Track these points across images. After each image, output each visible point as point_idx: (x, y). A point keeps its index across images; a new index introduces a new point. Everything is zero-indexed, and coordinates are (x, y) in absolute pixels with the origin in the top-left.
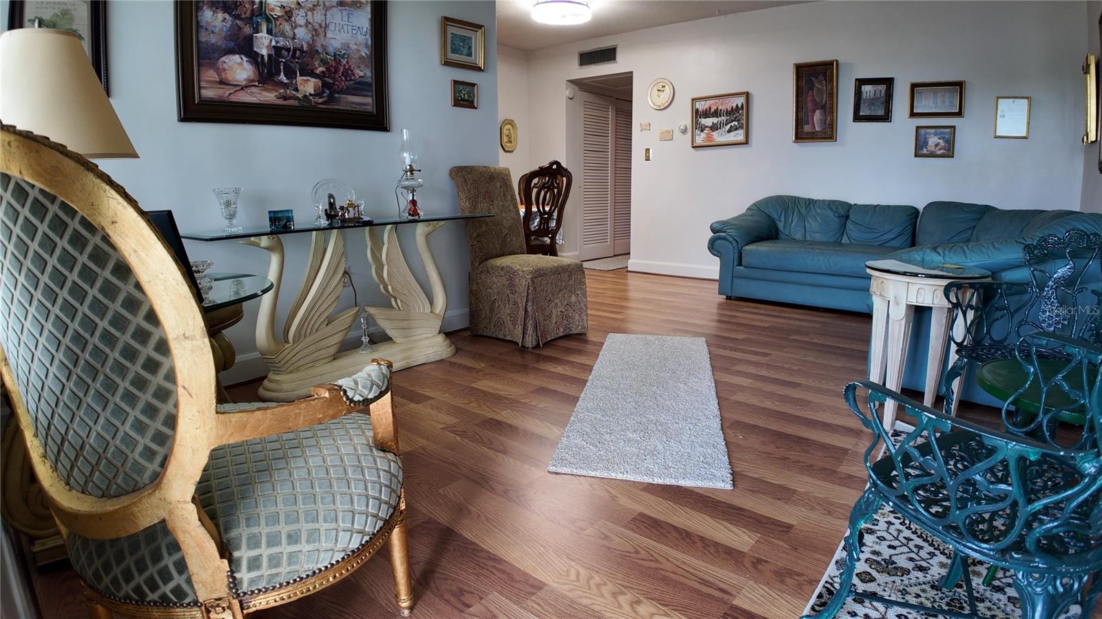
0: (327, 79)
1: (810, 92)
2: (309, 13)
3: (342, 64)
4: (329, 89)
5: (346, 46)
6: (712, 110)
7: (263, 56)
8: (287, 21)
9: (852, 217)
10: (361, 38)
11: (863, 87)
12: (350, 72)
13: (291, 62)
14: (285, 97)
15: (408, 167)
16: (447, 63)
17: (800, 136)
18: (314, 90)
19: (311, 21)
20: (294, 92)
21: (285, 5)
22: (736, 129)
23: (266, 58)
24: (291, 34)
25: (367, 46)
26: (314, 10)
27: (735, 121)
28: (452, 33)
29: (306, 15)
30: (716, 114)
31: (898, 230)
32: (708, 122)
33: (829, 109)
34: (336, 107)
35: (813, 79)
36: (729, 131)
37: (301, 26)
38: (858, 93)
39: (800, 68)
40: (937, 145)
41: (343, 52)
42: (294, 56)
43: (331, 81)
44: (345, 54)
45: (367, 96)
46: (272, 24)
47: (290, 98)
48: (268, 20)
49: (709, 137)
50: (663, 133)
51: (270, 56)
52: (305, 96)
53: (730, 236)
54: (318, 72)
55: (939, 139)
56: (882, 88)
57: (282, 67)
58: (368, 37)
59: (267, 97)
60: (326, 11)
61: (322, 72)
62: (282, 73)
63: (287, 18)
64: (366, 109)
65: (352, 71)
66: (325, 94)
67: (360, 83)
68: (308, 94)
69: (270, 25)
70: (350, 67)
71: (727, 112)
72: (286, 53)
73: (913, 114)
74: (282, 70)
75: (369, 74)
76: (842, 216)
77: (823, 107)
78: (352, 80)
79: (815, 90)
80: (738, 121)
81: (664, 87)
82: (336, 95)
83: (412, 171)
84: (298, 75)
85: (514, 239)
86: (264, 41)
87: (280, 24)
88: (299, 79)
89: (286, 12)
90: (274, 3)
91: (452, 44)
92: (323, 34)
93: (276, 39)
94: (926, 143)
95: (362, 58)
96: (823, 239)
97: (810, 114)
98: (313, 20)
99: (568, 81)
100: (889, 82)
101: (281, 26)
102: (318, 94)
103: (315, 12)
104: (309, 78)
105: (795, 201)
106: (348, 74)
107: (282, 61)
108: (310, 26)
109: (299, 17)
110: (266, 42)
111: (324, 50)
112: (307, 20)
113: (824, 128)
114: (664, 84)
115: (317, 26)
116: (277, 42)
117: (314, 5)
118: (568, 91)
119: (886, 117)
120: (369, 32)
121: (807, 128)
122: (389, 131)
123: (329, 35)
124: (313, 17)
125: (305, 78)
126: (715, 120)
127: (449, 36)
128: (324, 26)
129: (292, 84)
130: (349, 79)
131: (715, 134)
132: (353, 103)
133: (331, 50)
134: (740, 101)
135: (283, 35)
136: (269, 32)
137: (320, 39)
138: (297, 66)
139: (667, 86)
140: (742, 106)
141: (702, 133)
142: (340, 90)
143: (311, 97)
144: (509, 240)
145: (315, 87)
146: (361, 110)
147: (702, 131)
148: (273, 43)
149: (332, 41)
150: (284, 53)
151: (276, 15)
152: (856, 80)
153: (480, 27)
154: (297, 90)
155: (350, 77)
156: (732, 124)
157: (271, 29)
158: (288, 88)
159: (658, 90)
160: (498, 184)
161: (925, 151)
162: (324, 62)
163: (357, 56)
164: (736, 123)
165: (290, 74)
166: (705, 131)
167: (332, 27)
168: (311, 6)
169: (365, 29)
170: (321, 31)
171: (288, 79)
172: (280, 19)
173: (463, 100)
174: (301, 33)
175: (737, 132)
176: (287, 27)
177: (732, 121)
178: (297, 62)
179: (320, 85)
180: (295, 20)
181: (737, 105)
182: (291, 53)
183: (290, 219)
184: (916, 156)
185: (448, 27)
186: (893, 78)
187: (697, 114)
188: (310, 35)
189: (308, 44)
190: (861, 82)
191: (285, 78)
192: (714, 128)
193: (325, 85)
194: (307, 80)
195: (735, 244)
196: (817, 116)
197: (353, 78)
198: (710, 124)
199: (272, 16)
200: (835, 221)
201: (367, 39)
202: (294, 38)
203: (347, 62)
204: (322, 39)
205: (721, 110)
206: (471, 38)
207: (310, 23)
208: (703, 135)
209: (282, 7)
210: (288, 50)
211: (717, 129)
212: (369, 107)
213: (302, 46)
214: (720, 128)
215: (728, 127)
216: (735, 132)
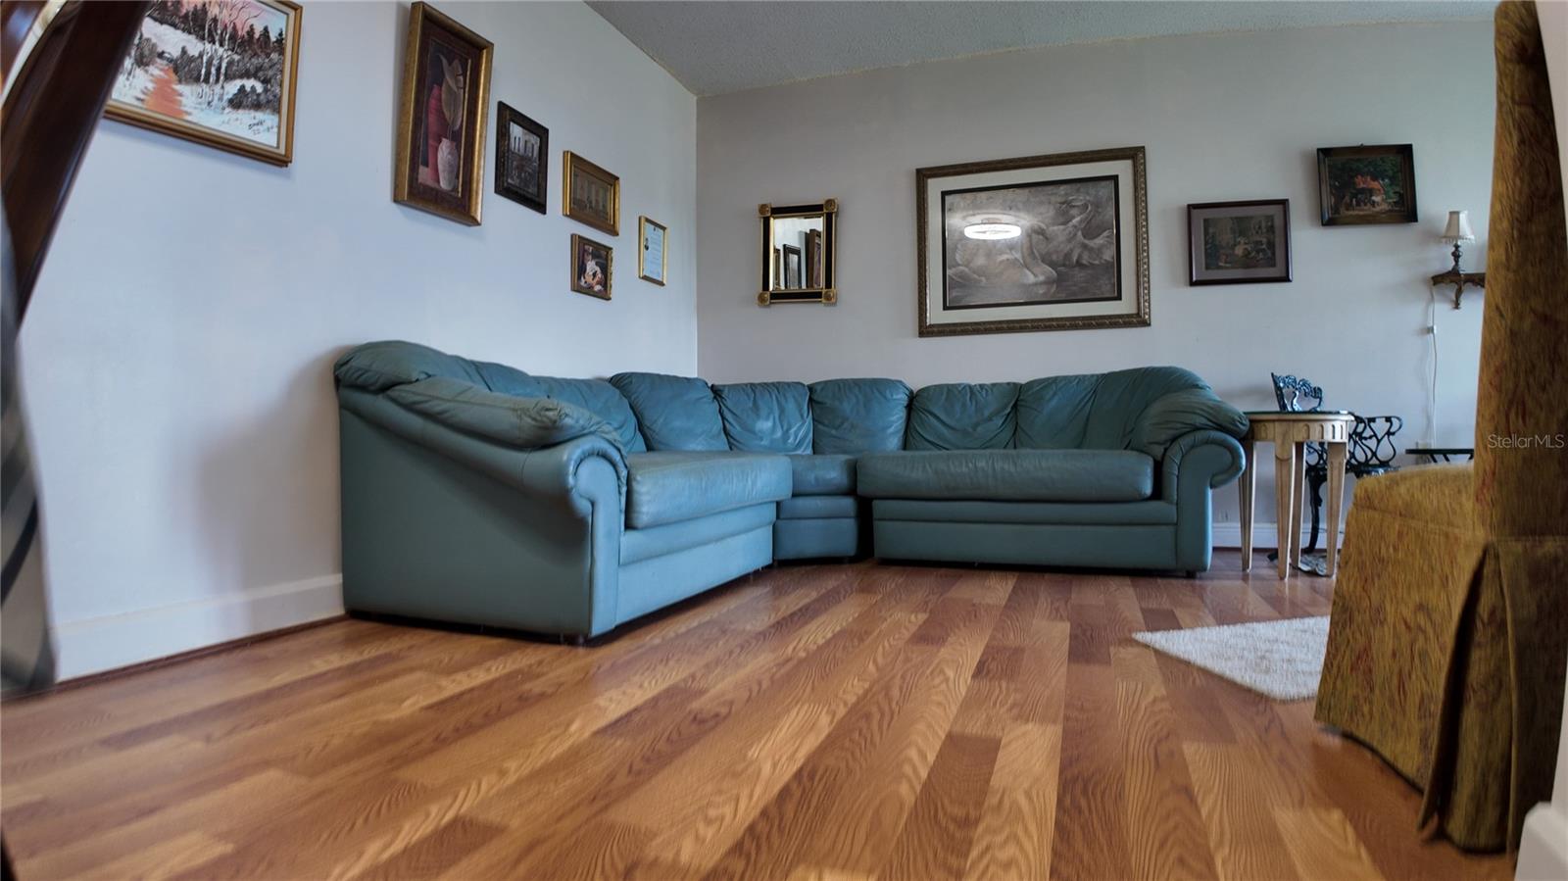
1: (434, 90)
6: (188, 6)
11: (508, 122)
22: (257, 106)
27: (255, 76)
30: (202, 25)
32: (168, 40)
36: (235, 103)
38: (505, 134)
40: (594, 276)
49: (163, 93)
55: (597, 264)
56: (535, 141)
71: (233, 37)
73: (570, 211)
77: (455, 138)
79: (444, 88)
80: (265, 81)
97: (431, 142)
100: (542, 135)
113: (456, 188)
119: (539, 204)
121: (424, 174)
126: (195, 46)
131: (187, 93)
134: (276, 22)
140: (280, 41)
141: (139, 72)
147: (141, 63)
152: (501, 103)
156: (248, 84)
161: (583, 283)
164: (259, 88)
166: (152, 69)
175: (260, 115)
177: (247, 75)
181: (266, 29)
186: (549, 131)
190: (506, 112)
192: (186, 69)
196: (444, 151)
198: (176, 53)
205: (216, 20)
208: (142, 79)
211: (197, 80)
214: (207, 81)
215: (233, 88)
216: (253, 113)
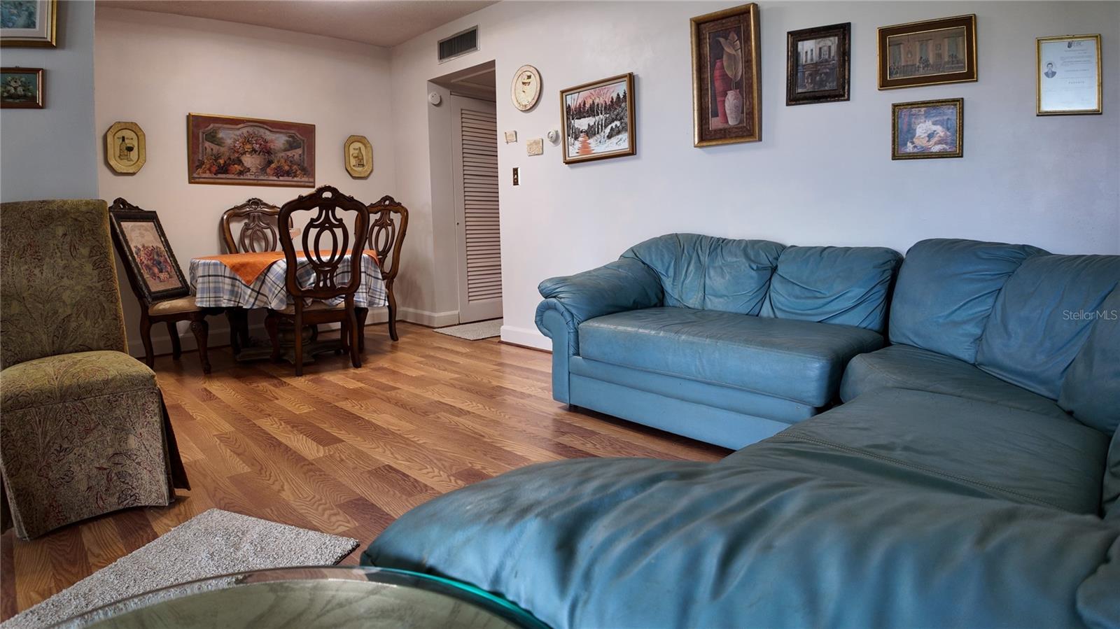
1: (718, 64)
6: (588, 106)
9: (781, 270)
11: (800, 43)
17: (707, 136)
22: (619, 133)
27: (616, 120)
30: (592, 111)
32: (582, 124)
33: (749, 88)
35: (722, 40)
36: (610, 137)
38: (793, 55)
39: (700, 25)
40: (930, 136)
49: (585, 147)
50: (531, 144)
55: (935, 123)
56: (832, 42)
71: (605, 108)
73: (885, 84)
76: (765, 269)
77: (738, 86)
79: (725, 57)
80: (621, 119)
81: (529, 77)
85: (88, 323)
94: (911, 132)
96: (732, 308)
97: (719, 99)
99: (430, 81)
100: (842, 31)
105: (697, 242)
113: (741, 122)
114: (529, 74)
119: (840, 93)
121: (716, 122)
126: (591, 121)
131: (592, 142)
134: (621, 88)
139: (532, 76)
140: (625, 96)
141: (576, 142)
144: (74, 325)
147: (576, 138)
152: (789, 33)
156: (613, 125)
159: (524, 83)
161: (910, 148)
164: (618, 123)
166: (580, 139)
175: (620, 136)
177: (613, 121)
181: (618, 95)
184: (895, 157)
186: (850, 23)
187: (571, 114)
190: (796, 37)
192: (591, 132)
195: (569, 319)
196: (731, 100)
198: (585, 128)
200: (752, 277)
205: (598, 105)
208: (578, 144)
211: (595, 134)
214: (598, 133)
215: (608, 130)
216: (617, 137)
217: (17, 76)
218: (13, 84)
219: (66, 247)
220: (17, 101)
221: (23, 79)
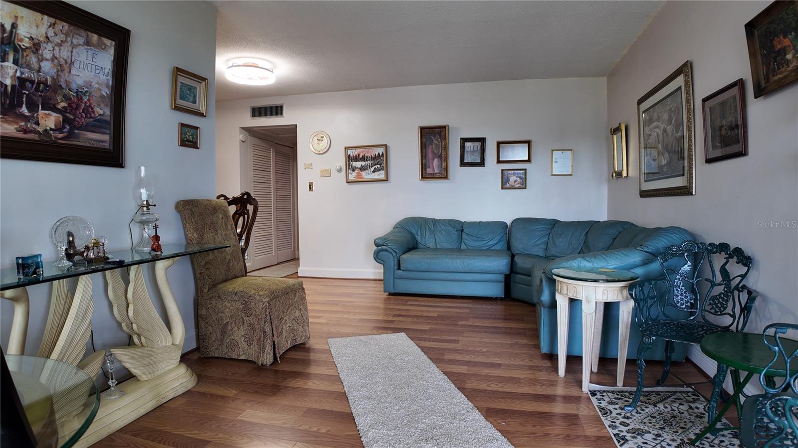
0: (68, 115)
1: (430, 146)
2: (57, 48)
3: (84, 101)
4: (69, 124)
5: (89, 84)
6: (361, 156)
7: (6, 86)
8: (34, 53)
9: (465, 231)
10: (103, 78)
11: (466, 143)
12: (90, 110)
13: (34, 95)
14: (25, 130)
15: (145, 203)
16: (177, 108)
17: (424, 176)
18: (55, 125)
19: (58, 56)
20: (34, 126)
21: (34, 36)
22: (379, 170)
23: (9, 88)
24: (36, 66)
25: (107, 87)
26: (61, 46)
27: (378, 164)
28: (181, 82)
29: (53, 50)
30: (364, 159)
31: (498, 238)
32: (358, 164)
34: (75, 143)
35: (432, 137)
36: (374, 172)
37: (47, 60)
38: (463, 148)
39: (422, 129)
40: (515, 181)
41: (86, 90)
42: (37, 89)
43: (72, 118)
44: (86, 91)
45: (105, 133)
46: (19, 55)
47: (30, 132)
48: (16, 50)
49: (359, 175)
50: (323, 171)
51: (13, 86)
52: (46, 131)
53: (391, 248)
54: (59, 107)
55: (517, 177)
56: (478, 144)
57: (24, 99)
58: (110, 78)
59: (7, 129)
60: (73, 48)
61: (64, 107)
62: (24, 106)
63: (35, 50)
64: (105, 146)
65: (92, 109)
66: (65, 130)
67: (99, 121)
68: (48, 128)
69: (17, 54)
70: (91, 104)
71: (371, 158)
72: (30, 85)
73: (499, 162)
74: (24, 102)
75: (108, 112)
76: (459, 231)
77: (440, 157)
78: (92, 118)
79: (433, 145)
80: (380, 164)
81: (322, 137)
82: (76, 131)
83: (148, 205)
84: (40, 108)
85: (236, 264)
86: (9, 71)
87: (27, 56)
88: (41, 112)
89: (34, 44)
90: (24, 34)
91: (181, 92)
92: (67, 70)
93: (22, 69)
94: (508, 180)
95: (102, 96)
96: (449, 247)
97: (431, 161)
98: (60, 55)
99: (242, 128)
100: (482, 141)
101: (28, 58)
102: (58, 129)
103: (62, 48)
104: (51, 112)
105: (425, 221)
106: (88, 111)
107: (25, 93)
108: (56, 61)
109: (46, 51)
110: (11, 72)
111: (67, 86)
112: (54, 54)
113: (442, 171)
114: (323, 136)
115: (63, 62)
116: (22, 73)
117: (62, 41)
118: (241, 136)
119: (482, 164)
120: (111, 73)
121: (429, 171)
122: (124, 167)
123: (73, 72)
124: (59, 52)
125: (47, 112)
126: (363, 163)
127: (179, 85)
128: (69, 62)
129: (33, 116)
130: (89, 116)
131: (363, 173)
132: (92, 140)
133: (74, 86)
134: (381, 151)
135: (29, 66)
136: (16, 62)
137: (65, 75)
138: (40, 99)
139: (325, 137)
140: (383, 154)
141: (353, 173)
142: (80, 126)
143: (51, 132)
144: (231, 264)
145: (56, 122)
146: (99, 146)
147: (353, 171)
148: (18, 74)
149: (76, 78)
150: (28, 84)
151: (24, 46)
152: (461, 138)
153: (204, 79)
154: (38, 124)
155: (90, 115)
156: (376, 167)
157: (18, 60)
158: (29, 121)
159: (318, 140)
160: (221, 216)
161: (508, 185)
162: (66, 98)
163: (98, 95)
164: (379, 166)
165: (33, 107)
166: (356, 171)
167: (77, 65)
168: (59, 42)
169: (107, 71)
170: (66, 67)
171: (29, 112)
172: (28, 50)
173: (188, 141)
174: (46, 66)
175: (380, 172)
176: (33, 59)
177: (376, 165)
178: (40, 96)
179: (62, 120)
180: (42, 52)
181: (379, 153)
182: (34, 86)
183: (38, 266)
184: (502, 188)
185: (178, 76)
186: (485, 138)
187: (349, 159)
188: (55, 70)
189: (53, 78)
190: (464, 140)
191: (26, 111)
192: (362, 169)
193: (66, 120)
194: (49, 114)
195: (394, 254)
197: (93, 115)
198: (360, 166)
199: (20, 46)
200: (455, 234)
201: (108, 80)
202: (39, 71)
203: (88, 100)
204: (67, 74)
205: (367, 156)
206: (196, 88)
207: (56, 58)
208: (354, 174)
209: (31, 38)
210: (32, 82)
211: (365, 170)
212: (106, 145)
213: (46, 80)
214: (367, 169)
215: (373, 169)
216: (378, 172)
217: (189, 129)
218: (188, 133)
219: (224, 224)
220: (189, 143)
221: (192, 132)
